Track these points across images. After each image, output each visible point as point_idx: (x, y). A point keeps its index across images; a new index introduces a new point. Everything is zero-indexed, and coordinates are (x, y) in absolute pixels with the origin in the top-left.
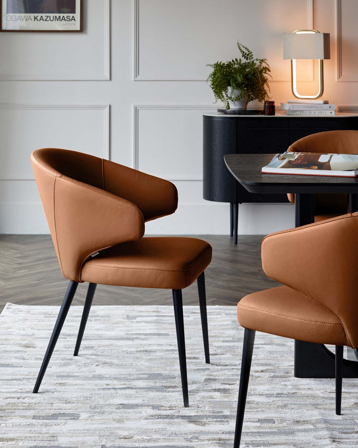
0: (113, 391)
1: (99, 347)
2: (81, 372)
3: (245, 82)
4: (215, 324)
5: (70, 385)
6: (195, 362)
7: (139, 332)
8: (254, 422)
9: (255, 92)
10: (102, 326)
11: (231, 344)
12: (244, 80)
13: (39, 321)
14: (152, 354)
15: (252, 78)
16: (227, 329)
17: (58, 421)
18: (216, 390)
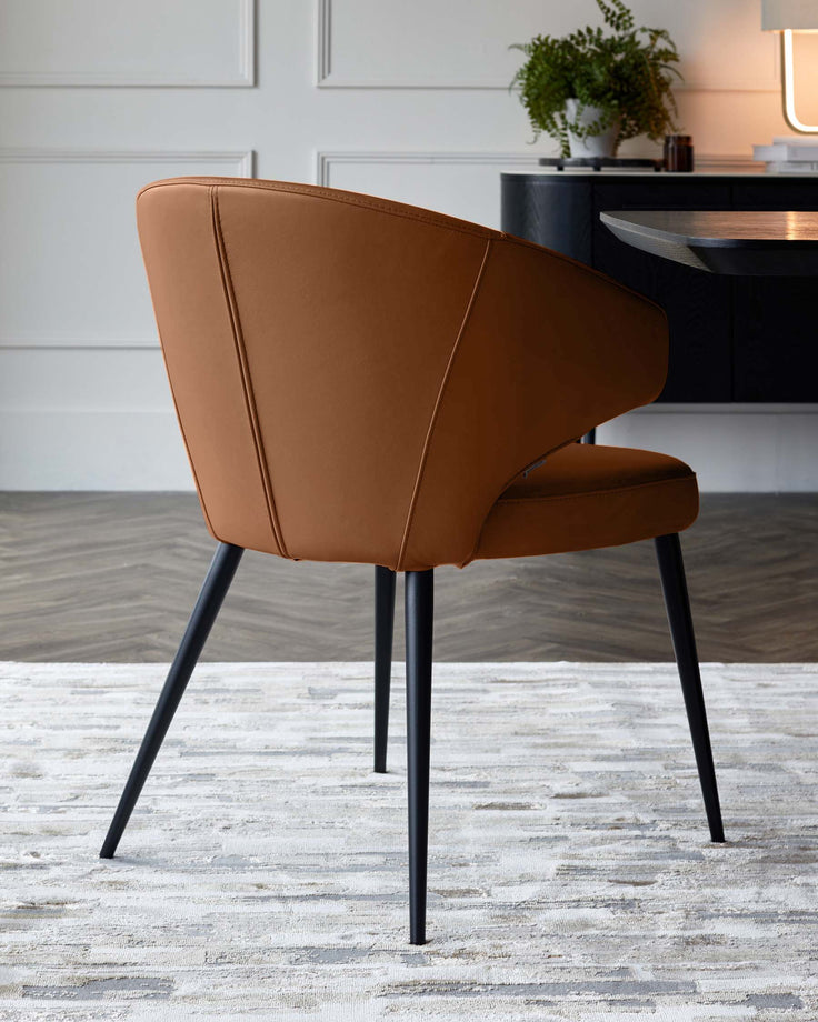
0: (276, 907)
1: (230, 775)
2: (175, 849)
3: (612, 85)
4: (564, 710)
5: (143, 887)
6: (520, 819)
7: (344, 733)
8: (736, 1003)
9: (640, 114)
10: (237, 717)
11: (621, 767)
12: (610, 82)
13: (57, 704)
14: (389, 794)
15: (630, 76)
16: (602, 725)
17: (103, 1003)
18: (595, 902)
